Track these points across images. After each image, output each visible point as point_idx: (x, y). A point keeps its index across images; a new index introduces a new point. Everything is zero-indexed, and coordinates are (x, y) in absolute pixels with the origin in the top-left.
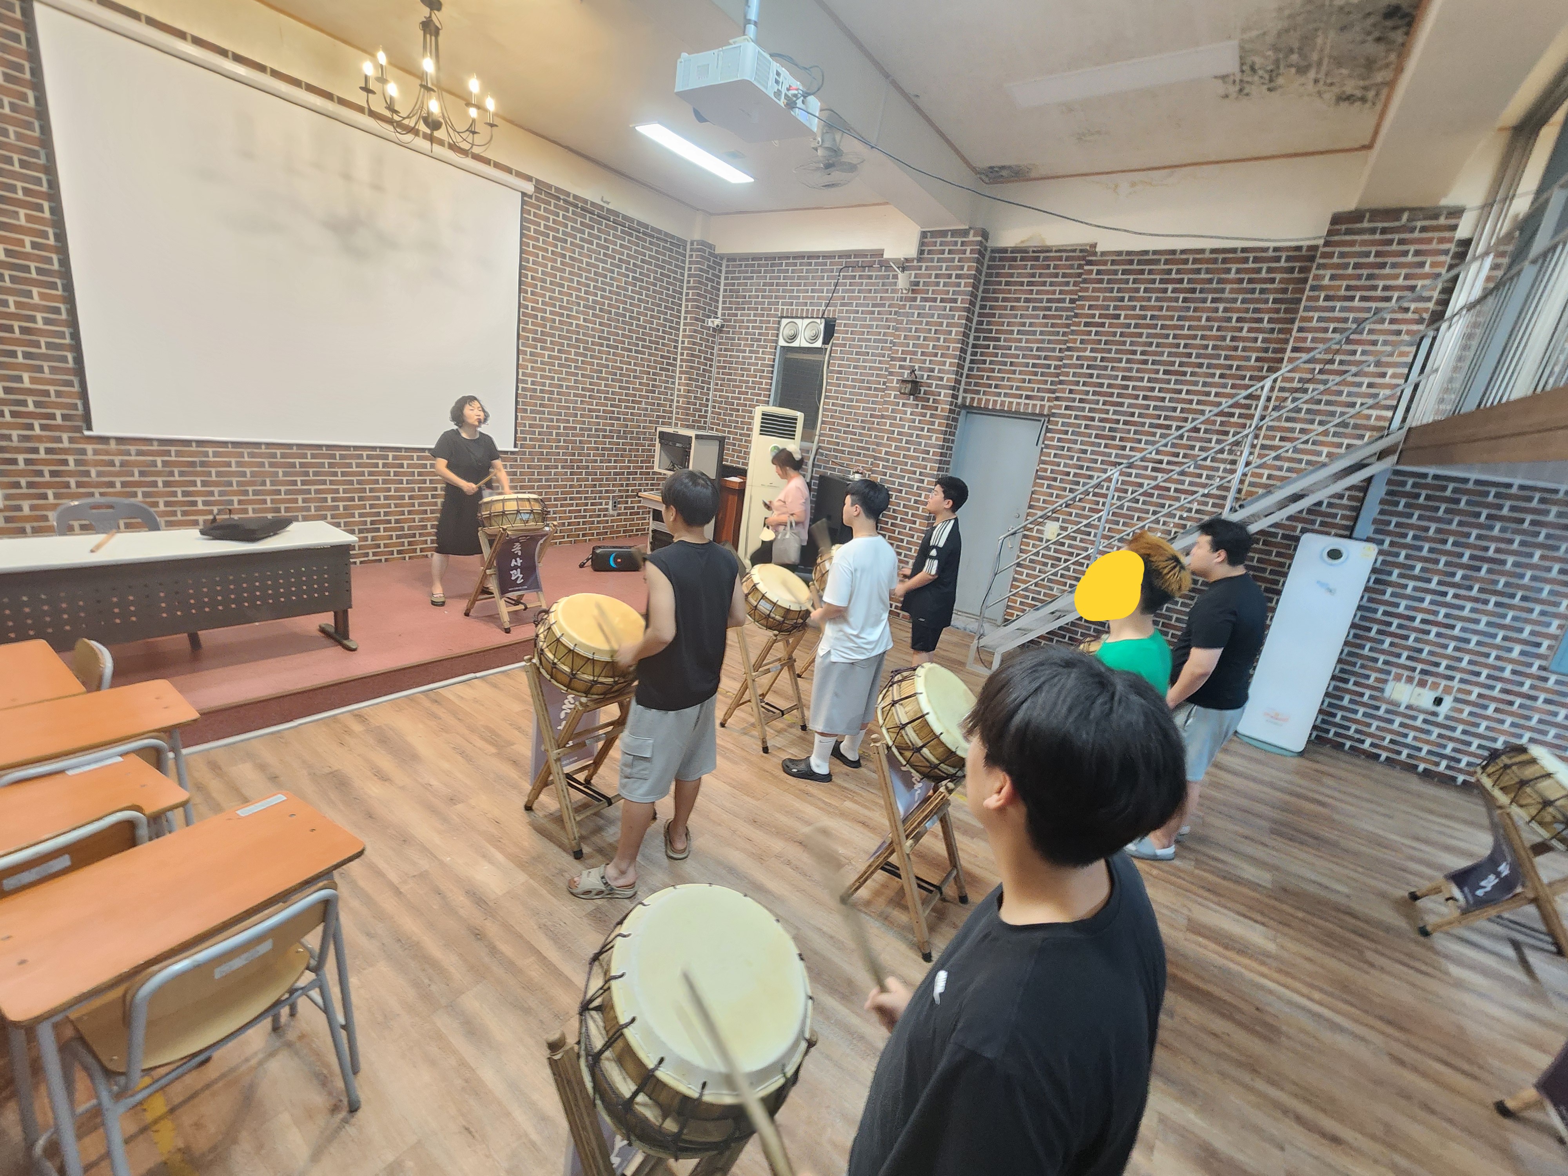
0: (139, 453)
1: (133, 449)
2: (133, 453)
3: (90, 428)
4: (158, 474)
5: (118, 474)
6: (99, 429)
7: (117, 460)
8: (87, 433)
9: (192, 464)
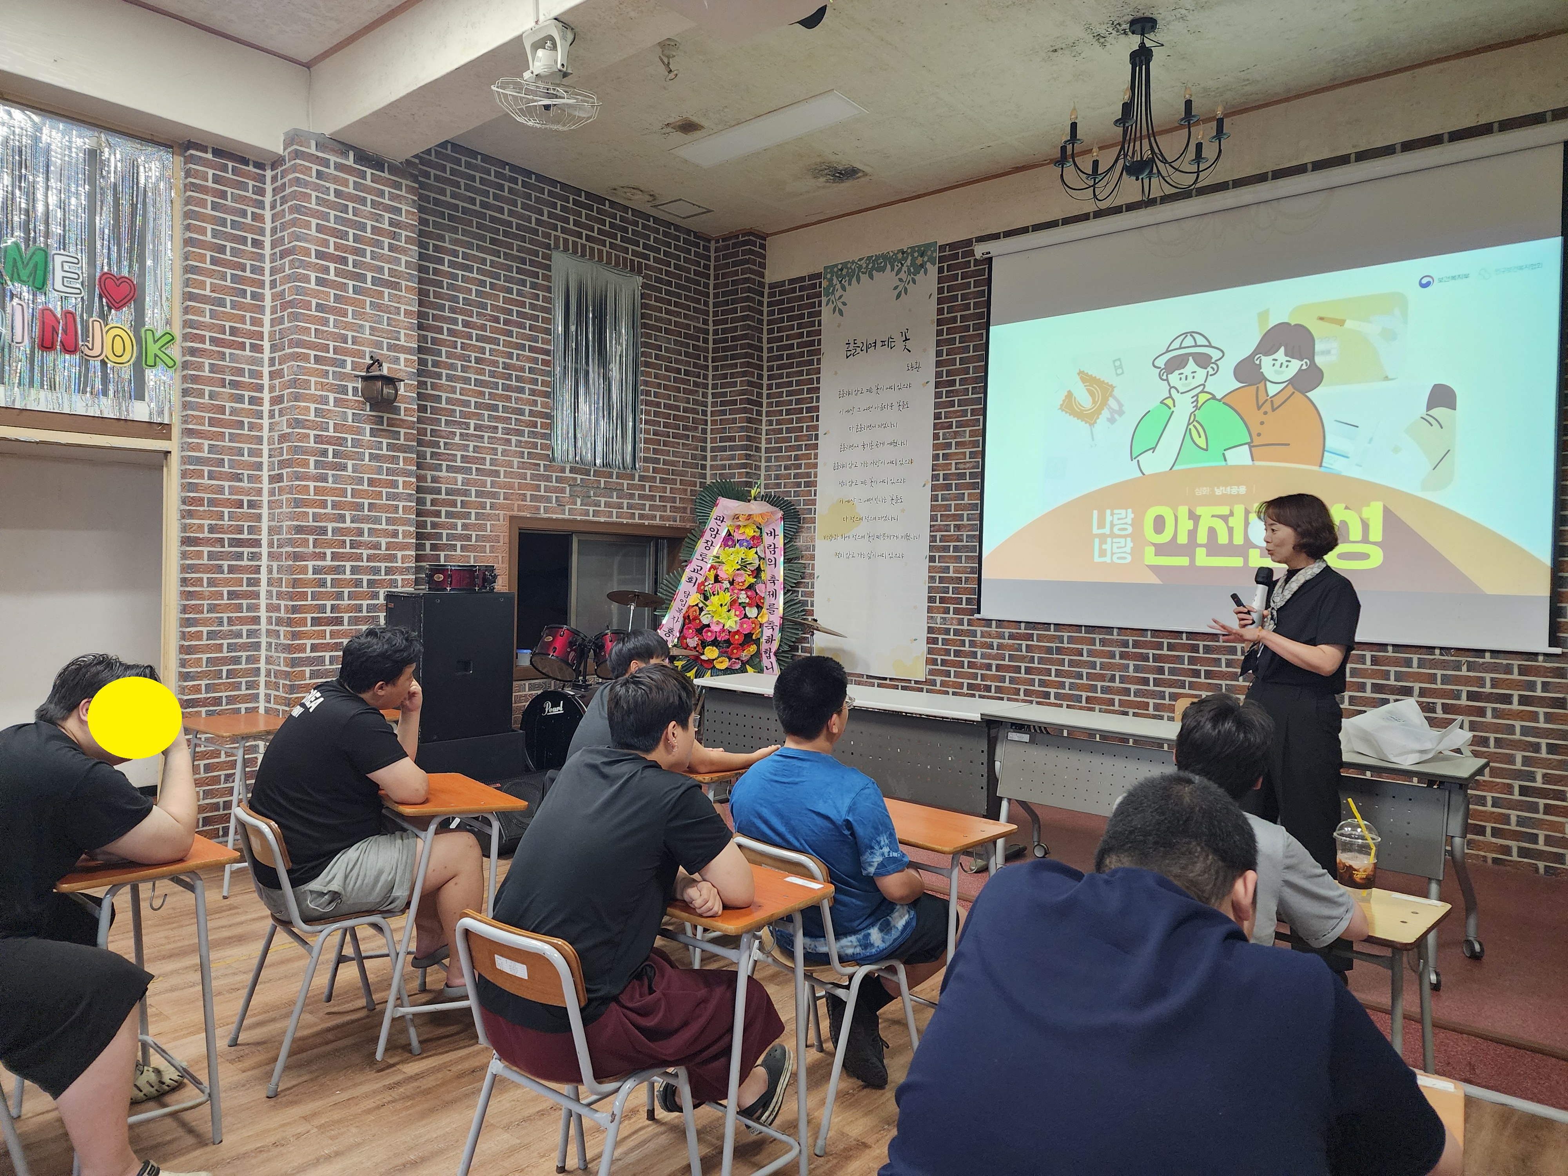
0: (1012, 636)
1: (1007, 631)
2: (1007, 635)
3: (979, 612)
4: (1022, 659)
5: (994, 658)
6: (985, 613)
7: (996, 642)
8: (977, 616)
9: (1049, 650)
